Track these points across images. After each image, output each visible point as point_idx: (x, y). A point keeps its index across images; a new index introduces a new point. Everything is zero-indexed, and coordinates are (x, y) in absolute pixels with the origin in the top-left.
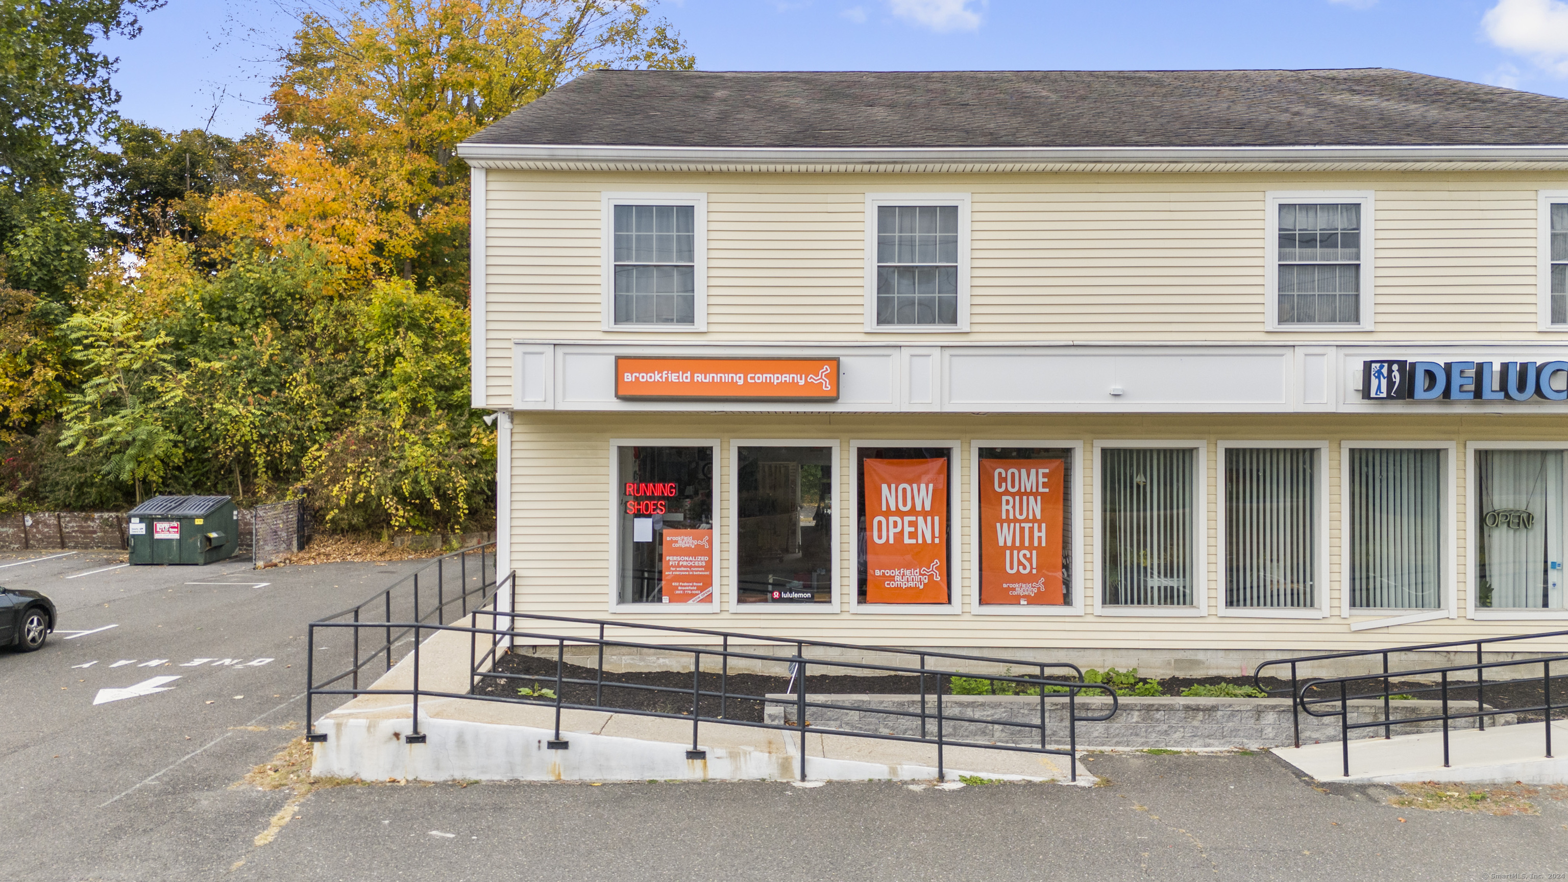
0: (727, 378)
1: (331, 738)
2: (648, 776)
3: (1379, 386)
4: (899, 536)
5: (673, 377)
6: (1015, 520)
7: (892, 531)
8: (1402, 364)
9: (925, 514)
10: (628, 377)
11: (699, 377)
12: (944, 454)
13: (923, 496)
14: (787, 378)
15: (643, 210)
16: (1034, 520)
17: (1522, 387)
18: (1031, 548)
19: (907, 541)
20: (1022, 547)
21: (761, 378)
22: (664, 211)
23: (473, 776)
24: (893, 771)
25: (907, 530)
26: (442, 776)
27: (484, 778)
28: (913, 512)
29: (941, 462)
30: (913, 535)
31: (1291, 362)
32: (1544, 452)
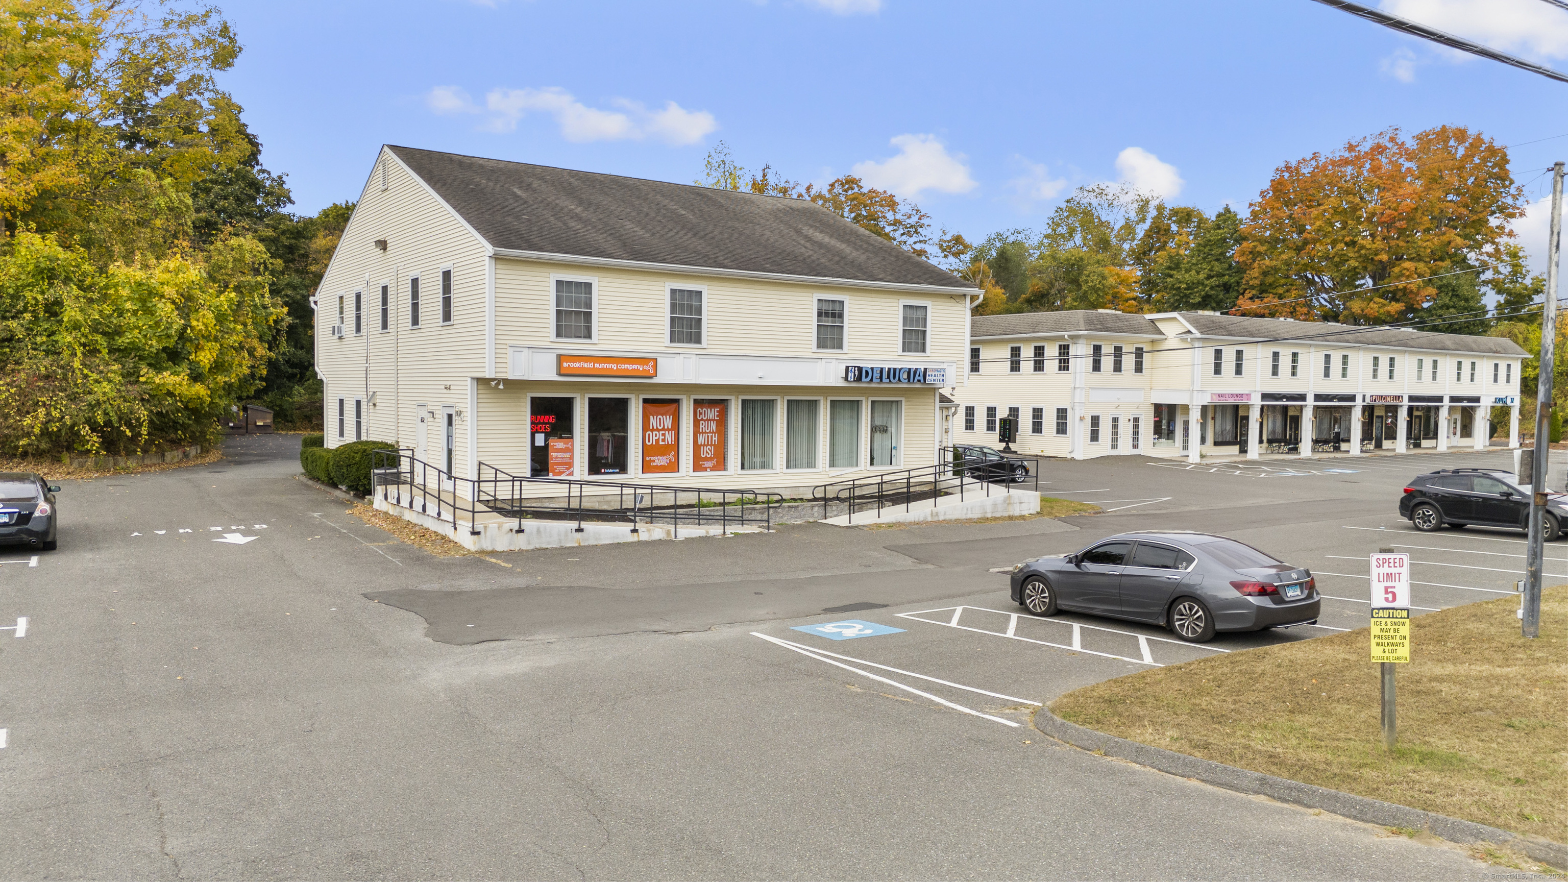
0: (609, 366)
1: (482, 533)
2: (616, 541)
3: (851, 376)
4: (657, 441)
5: (585, 365)
6: (706, 432)
7: (655, 438)
8: (859, 367)
9: (668, 430)
10: (565, 365)
11: (597, 365)
12: (677, 401)
13: (668, 422)
14: (635, 367)
15: (569, 283)
16: (713, 432)
17: (894, 378)
18: (711, 445)
19: (661, 443)
20: (708, 445)
21: (624, 366)
22: (578, 284)
23: (544, 546)
24: (707, 532)
25: (661, 437)
26: (531, 547)
27: (549, 547)
28: (663, 429)
29: (674, 406)
30: (663, 440)
31: (821, 365)
32: (892, 402)
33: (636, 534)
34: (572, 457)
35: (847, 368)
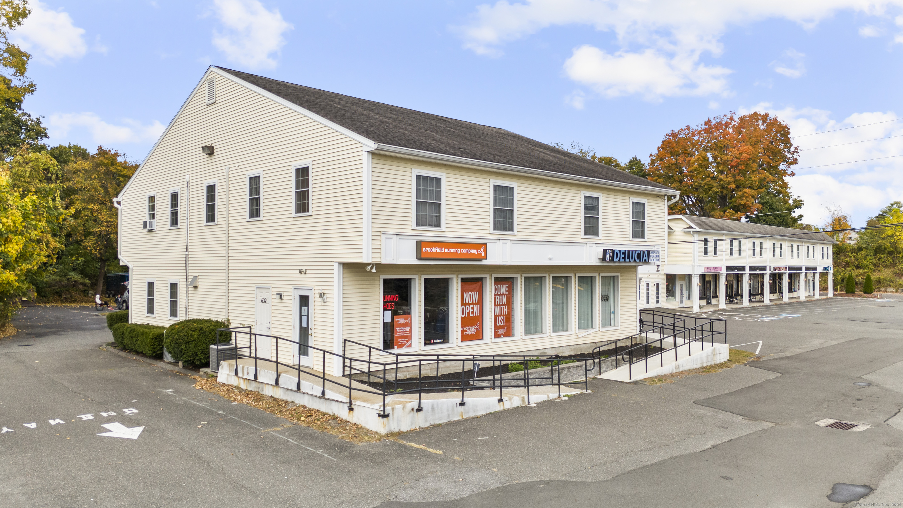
0: (455, 250)
2: (489, 411)
4: (469, 313)
5: (438, 250)
6: (500, 305)
7: (467, 311)
8: (612, 250)
9: (476, 304)
10: (425, 250)
11: (447, 250)
12: (481, 280)
13: (475, 297)
14: (472, 251)
15: (425, 178)
16: (504, 305)
17: (632, 258)
18: (503, 316)
19: (471, 315)
20: (501, 315)
21: (465, 251)
22: (432, 178)
23: (438, 422)
25: (471, 310)
26: (427, 425)
28: (473, 304)
29: (480, 283)
30: (473, 313)
31: (586, 247)
32: (611, 276)
33: (501, 403)
34: (410, 331)
35: (605, 251)
